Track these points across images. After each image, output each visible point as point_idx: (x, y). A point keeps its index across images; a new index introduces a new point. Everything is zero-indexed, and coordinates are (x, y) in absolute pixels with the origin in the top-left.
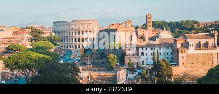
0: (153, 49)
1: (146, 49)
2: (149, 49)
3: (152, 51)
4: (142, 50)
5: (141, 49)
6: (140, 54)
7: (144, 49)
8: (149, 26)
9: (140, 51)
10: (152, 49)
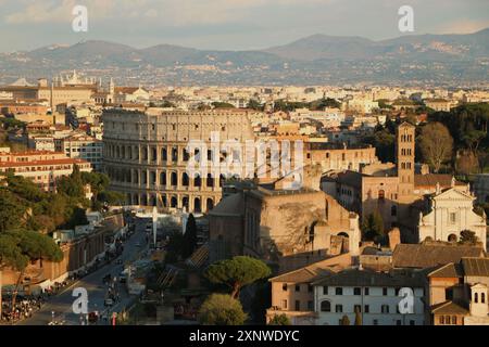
0: (363, 291)
1: (339, 292)
2: (348, 291)
3: (357, 300)
4: (325, 292)
5: (321, 289)
6: (318, 306)
7: (332, 290)
8: (403, 165)
9: (319, 295)
10: (357, 292)
